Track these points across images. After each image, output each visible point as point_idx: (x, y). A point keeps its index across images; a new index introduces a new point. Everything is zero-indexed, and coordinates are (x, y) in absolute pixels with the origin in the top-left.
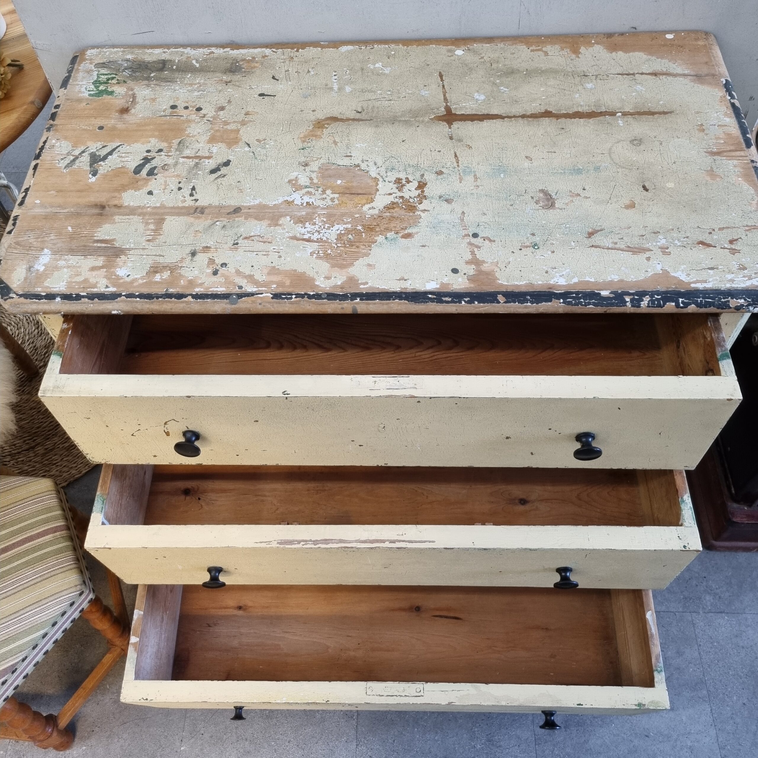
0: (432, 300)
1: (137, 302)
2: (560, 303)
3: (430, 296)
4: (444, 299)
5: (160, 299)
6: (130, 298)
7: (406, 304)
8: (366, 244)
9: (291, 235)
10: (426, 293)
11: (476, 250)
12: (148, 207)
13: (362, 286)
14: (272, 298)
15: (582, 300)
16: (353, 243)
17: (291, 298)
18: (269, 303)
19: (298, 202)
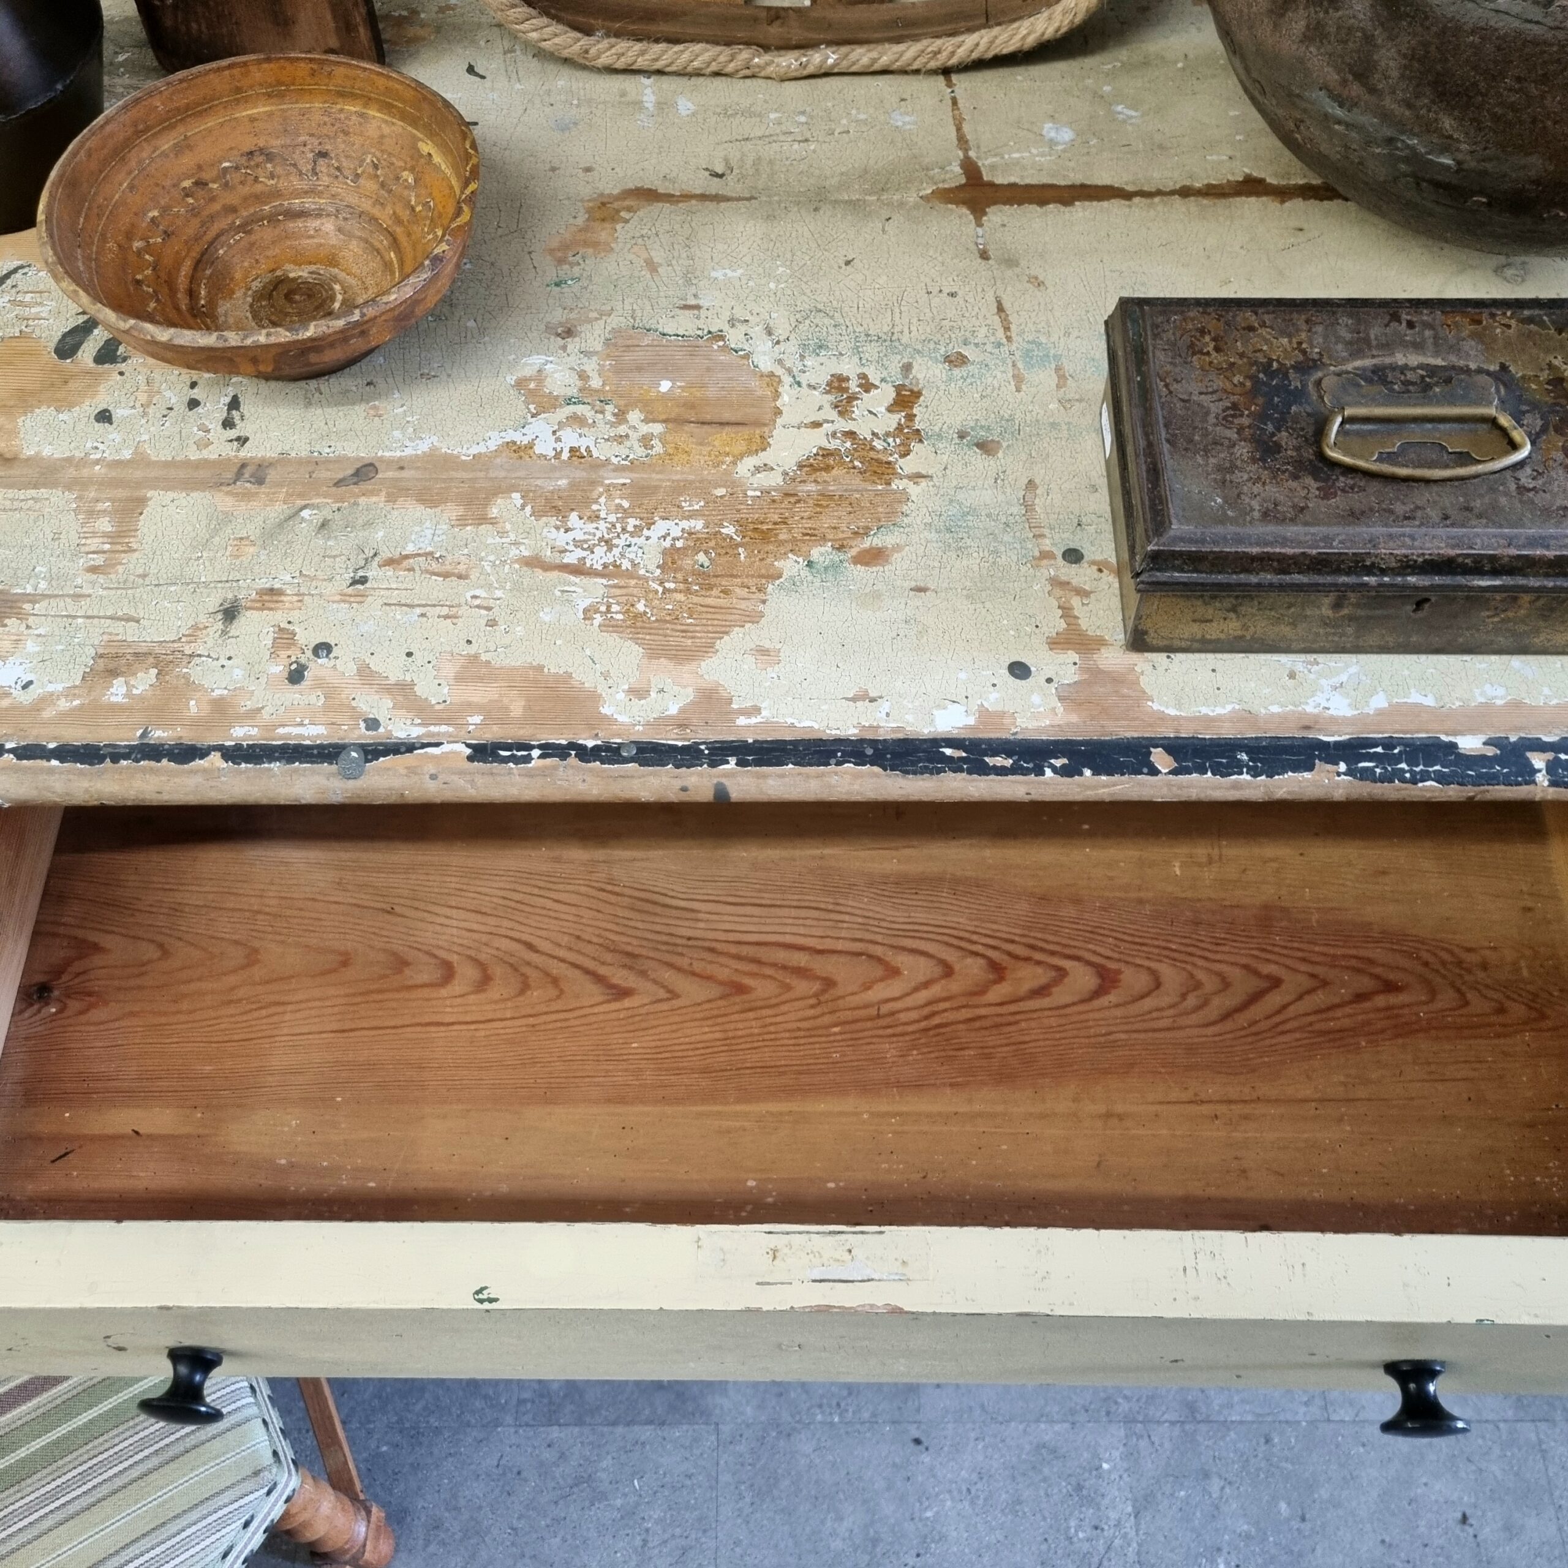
0: (955, 765)
1: (52, 771)
2: (1339, 774)
3: (948, 751)
4: (990, 761)
5: (124, 763)
6: (29, 758)
7: (877, 775)
8: (751, 582)
9: (526, 553)
10: (936, 743)
11: (1076, 601)
12: (97, 462)
13: (742, 721)
14: (470, 759)
15: (1403, 766)
16: (713, 581)
17: (527, 759)
18: (461, 773)
19: (545, 447)
